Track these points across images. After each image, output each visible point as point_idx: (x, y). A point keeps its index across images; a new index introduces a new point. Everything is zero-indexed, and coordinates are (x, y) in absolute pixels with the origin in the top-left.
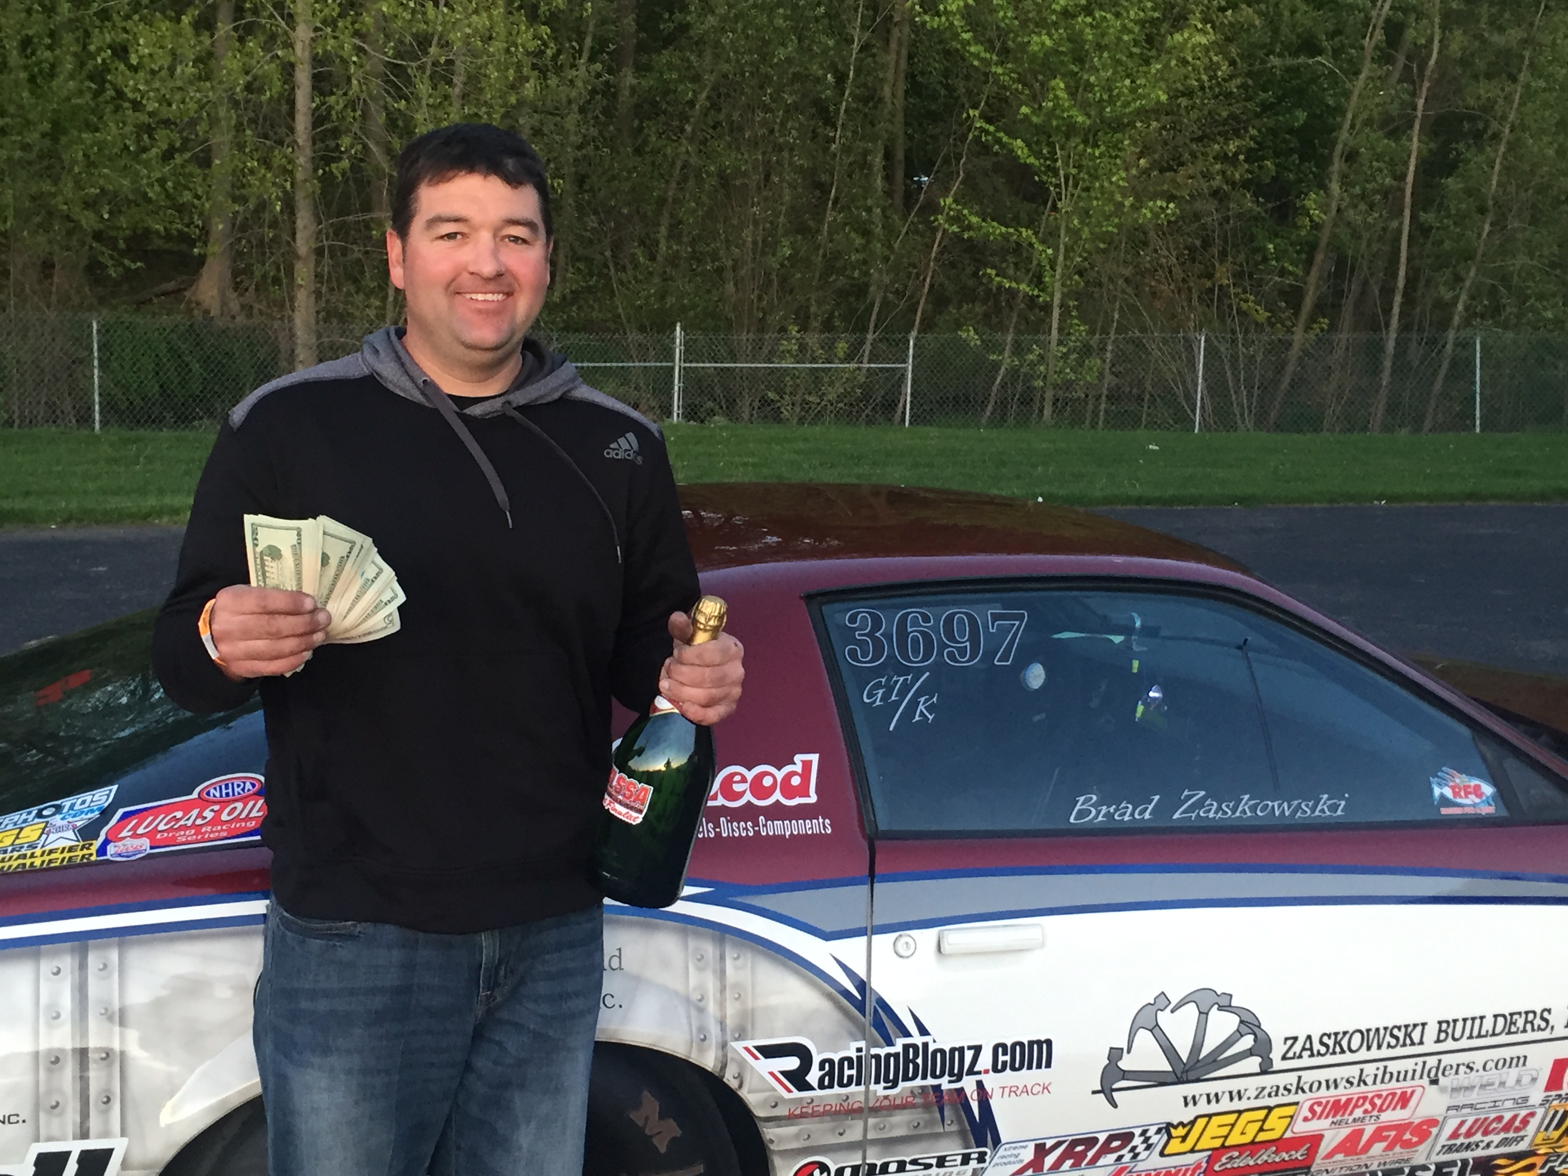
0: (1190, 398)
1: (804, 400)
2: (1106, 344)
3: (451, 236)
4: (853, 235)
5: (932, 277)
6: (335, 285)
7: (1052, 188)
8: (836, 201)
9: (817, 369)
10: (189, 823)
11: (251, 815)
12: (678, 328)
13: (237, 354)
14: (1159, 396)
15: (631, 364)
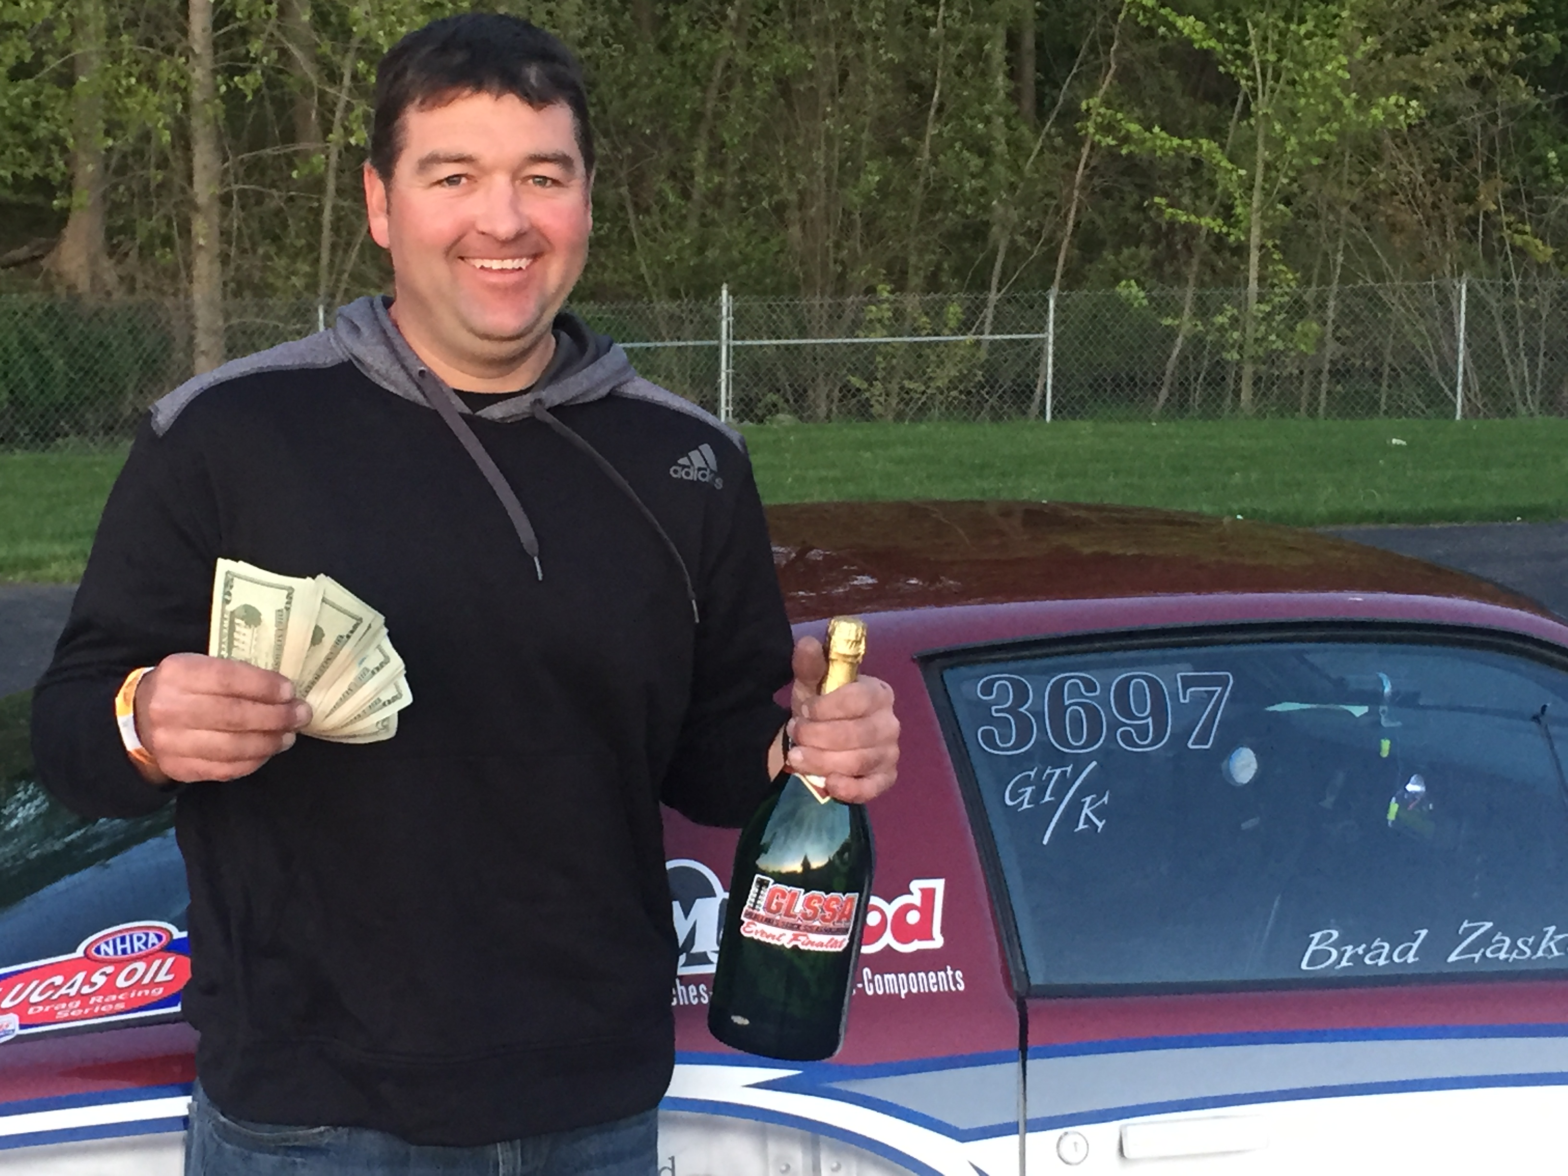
0: (1449, 372)
1: (902, 388)
2: (1325, 301)
3: (452, 180)
4: (966, 154)
5: (1078, 211)
6: (247, 245)
7: (1243, 82)
8: (940, 109)
9: (920, 344)
10: (73, 992)
11: (158, 980)
12: (724, 293)
13: (115, 344)
14: (1404, 369)
15: (659, 344)
